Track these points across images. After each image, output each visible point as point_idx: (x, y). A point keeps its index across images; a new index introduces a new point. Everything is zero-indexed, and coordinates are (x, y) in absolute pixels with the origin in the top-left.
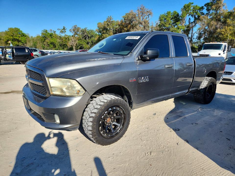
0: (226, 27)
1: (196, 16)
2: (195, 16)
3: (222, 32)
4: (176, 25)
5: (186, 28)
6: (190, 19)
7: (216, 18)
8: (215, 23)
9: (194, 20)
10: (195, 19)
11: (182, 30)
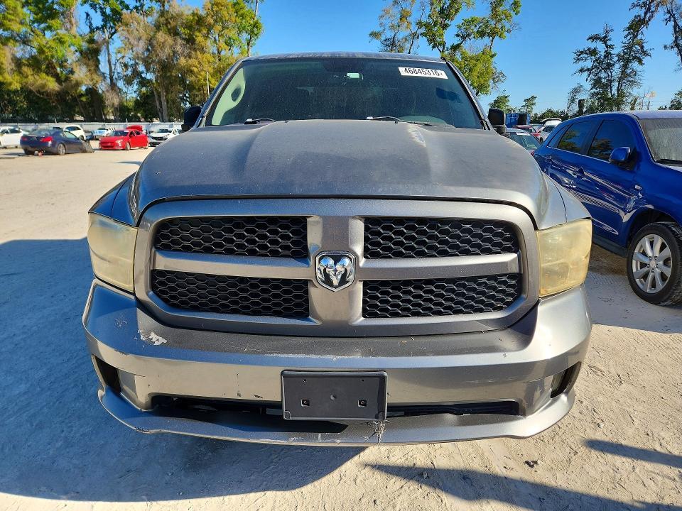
0: (198, 53)
1: (108, 11)
2: (101, 8)
3: (191, 66)
4: (49, 28)
5: (85, 45)
6: (88, 15)
7: (167, 26)
8: (170, 40)
9: (103, 20)
10: (106, 18)
11: (73, 49)
